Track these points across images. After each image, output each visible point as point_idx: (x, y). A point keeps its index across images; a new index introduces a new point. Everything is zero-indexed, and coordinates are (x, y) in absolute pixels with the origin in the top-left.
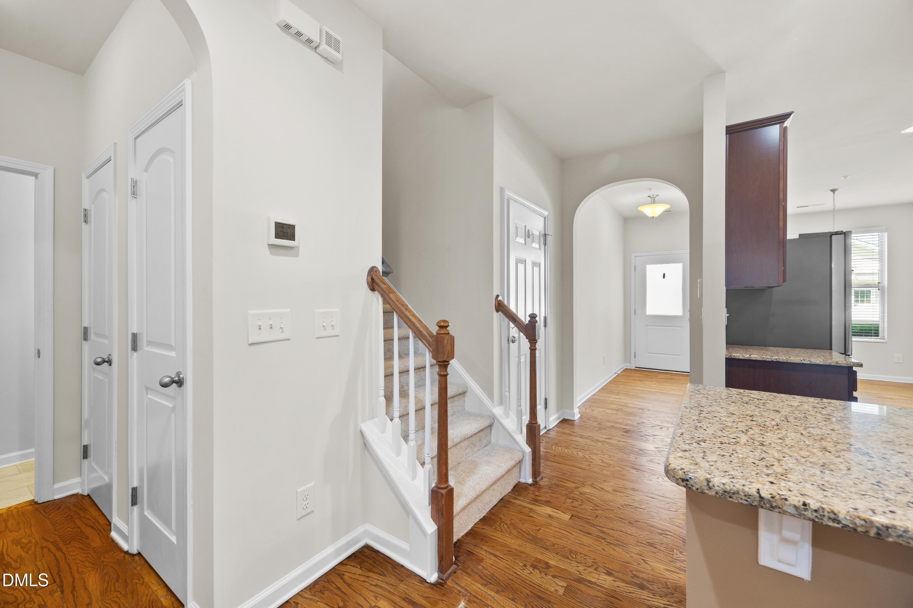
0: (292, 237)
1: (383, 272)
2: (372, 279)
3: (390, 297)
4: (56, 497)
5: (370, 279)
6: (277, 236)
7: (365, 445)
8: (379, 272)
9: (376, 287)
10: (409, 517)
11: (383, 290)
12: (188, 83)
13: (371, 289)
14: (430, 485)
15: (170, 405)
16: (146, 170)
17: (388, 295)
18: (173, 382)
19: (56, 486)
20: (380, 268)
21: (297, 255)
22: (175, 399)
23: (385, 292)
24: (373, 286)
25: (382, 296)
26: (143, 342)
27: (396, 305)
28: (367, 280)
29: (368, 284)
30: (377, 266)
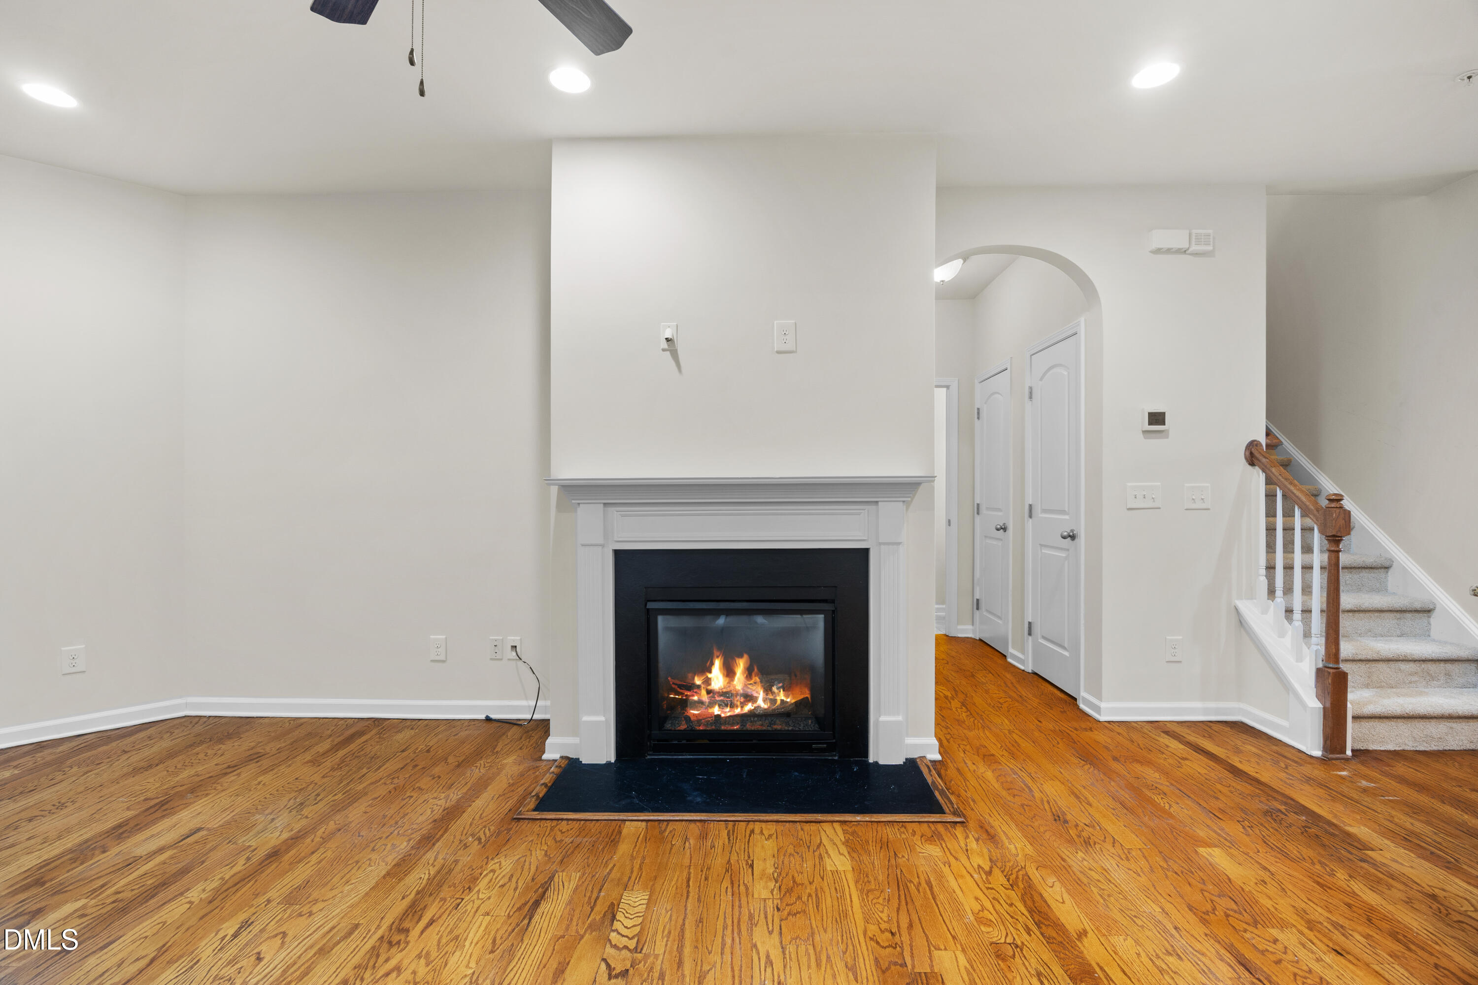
0: (1163, 423)
1: (1267, 445)
2: (1251, 453)
3: (1271, 471)
4: (959, 635)
5: (1248, 453)
6: (1150, 423)
7: (1241, 622)
8: (1261, 445)
9: (1256, 462)
10: (1289, 694)
11: (1263, 464)
12: (1082, 319)
13: (1250, 464)
14: (1316, 664)
15: (1064, 555)
16: (1041, 379)
17: (1269, 470)
18: (1070, 536)
19: (960, 627)
20: (1263, 440)
21: (1167, 437)
22: (1068, 550)
23: (1266, 467)
24: (1252, 461)
25: (1263, 471)
26: (1037, 510)
27: (1279, 480)
28: (1245, 454)
29: (1246, 458)
30: (1258, 439)
